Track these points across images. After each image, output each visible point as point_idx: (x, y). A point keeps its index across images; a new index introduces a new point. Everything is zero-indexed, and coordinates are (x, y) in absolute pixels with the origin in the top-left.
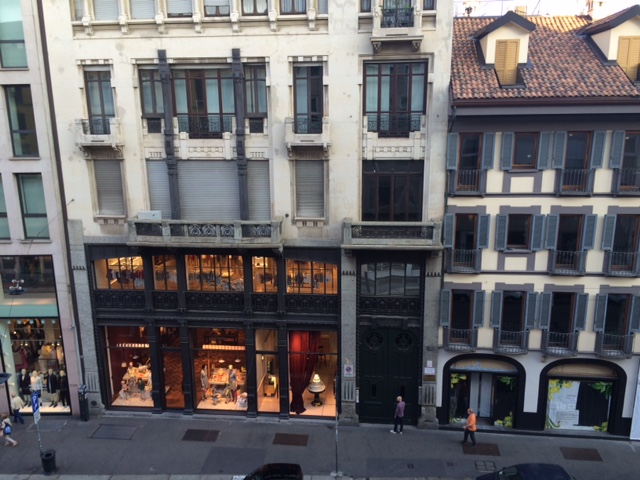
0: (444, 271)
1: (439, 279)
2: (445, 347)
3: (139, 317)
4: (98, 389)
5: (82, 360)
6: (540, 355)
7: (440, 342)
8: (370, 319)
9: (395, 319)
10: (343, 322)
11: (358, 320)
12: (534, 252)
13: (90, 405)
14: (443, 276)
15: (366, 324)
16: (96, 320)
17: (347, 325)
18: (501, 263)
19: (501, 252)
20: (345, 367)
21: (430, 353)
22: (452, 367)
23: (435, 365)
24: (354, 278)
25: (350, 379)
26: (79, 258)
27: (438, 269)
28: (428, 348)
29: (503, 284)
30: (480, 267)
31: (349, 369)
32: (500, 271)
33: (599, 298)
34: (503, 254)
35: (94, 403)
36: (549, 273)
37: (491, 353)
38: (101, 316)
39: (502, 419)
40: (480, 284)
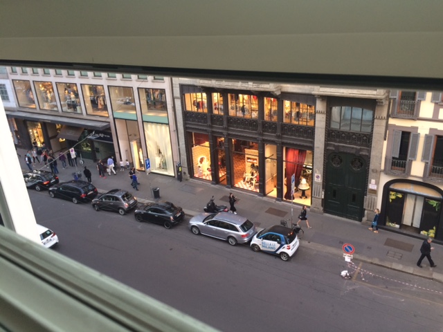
0: (388, 116)
1: (384, 122)
2: (386, 172)
3: (205, 128)
4: (186, 166)
5: (179, 149)
7: (383, 168)
8: (334, 146)
10: (316, 145)
11: (326, 145)
13: (183, 174)
14: (388, 119)
15: (331, 148)
16: (185, 128)
17: (318, 147)
18: (436, 112)
19: (436, 104)
20: (316, 175)
21: (374, 174)
22: (392, 187)
23: (377, 183)
24: (324, 116)
25: (318, 183)
26: (177, 92)
27: (385, 114)
28: (373, 170)
29: (436, 130)
30: (418, 115)
31: (318, 177)
32: (435, 119)
34: (438, 105)
35: (185, 173)
37: (422, 180)
38: (188, 126)
39: (427, 231)
40: (416, 128)
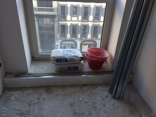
1: (57, 22)
2: (60, 38)
6: (80, 40)
7: (59, 37)
9: (48, 32)
11: (39, 32)
12: (78, 16)
15: (41, 33)
18: (71, 19)
19: (71, 16)
22: (62, 43)
23: (58, 43)
24: (37, 22)
25: (39, 46)
27: (57, 20)
28: (56, 39)
29: (72, 24)
30: (67, 19)
31: (38, 44)
32: (71, 21)
33: (92, 27)
34: (72, 16)
36: (82, 21)
37: (70, 39)
40: (67, 24)
